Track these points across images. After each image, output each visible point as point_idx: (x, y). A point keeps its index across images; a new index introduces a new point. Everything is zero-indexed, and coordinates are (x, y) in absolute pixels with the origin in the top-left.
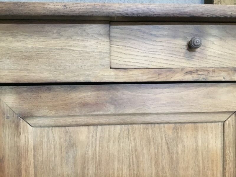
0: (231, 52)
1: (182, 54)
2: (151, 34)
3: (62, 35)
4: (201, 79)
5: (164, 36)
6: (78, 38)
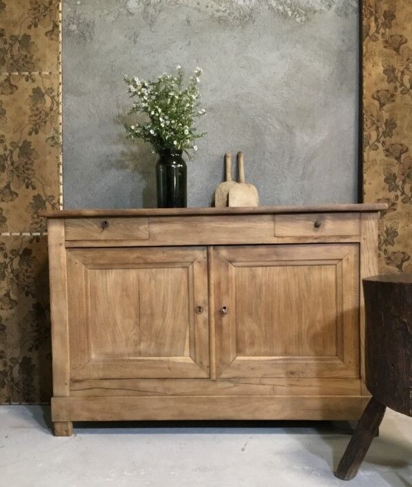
0: (338, 227)
1: (312, 229)
2: (295, 219)
3: (251, 221)
4: (322, 242)
5: (302, 220)
6: (259, 222)
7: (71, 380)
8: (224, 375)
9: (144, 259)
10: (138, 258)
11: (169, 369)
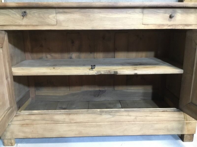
0: (184, 18)
1: (168, 20)
2: (157, 12)
3: (127, 13)
5: (162, 13)
6: (132, 14)
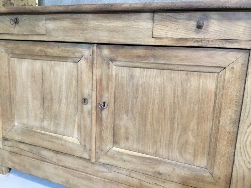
4: (203, 46)
6: (137, 21)
7: (3, 138)
8: (102, 161)
9: (44, 52)
10: (41, 51)
11: (62, 145)
